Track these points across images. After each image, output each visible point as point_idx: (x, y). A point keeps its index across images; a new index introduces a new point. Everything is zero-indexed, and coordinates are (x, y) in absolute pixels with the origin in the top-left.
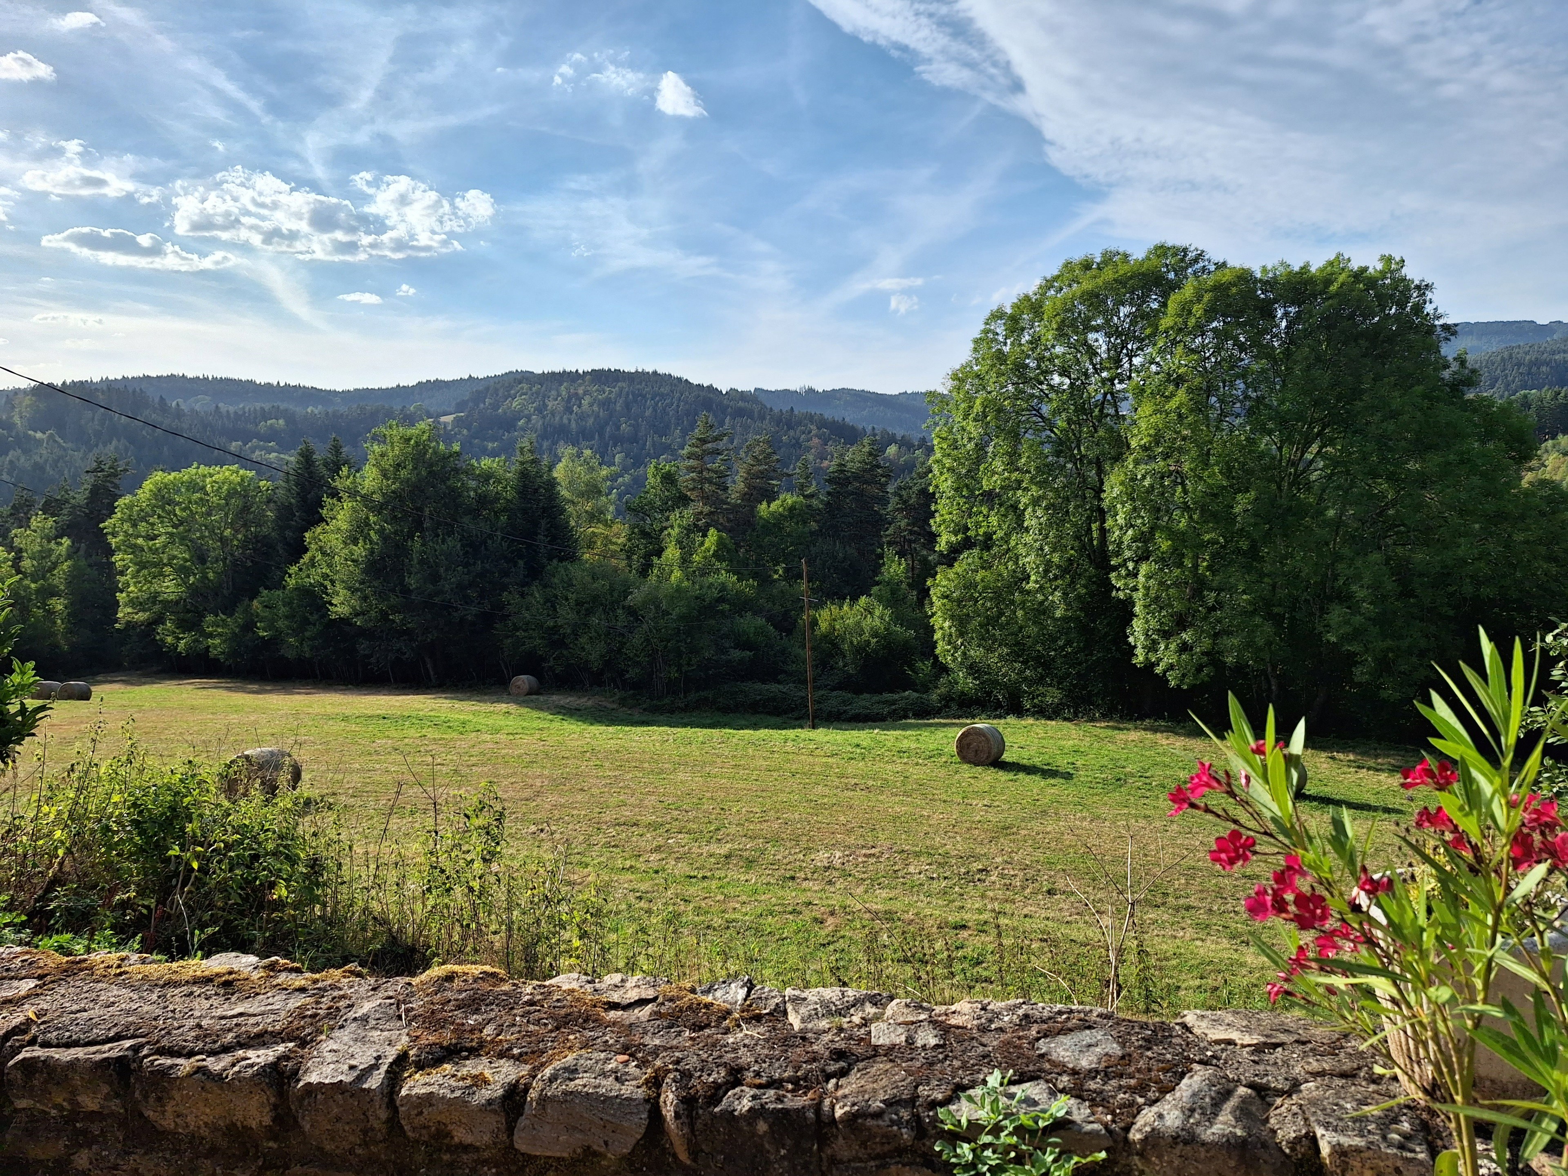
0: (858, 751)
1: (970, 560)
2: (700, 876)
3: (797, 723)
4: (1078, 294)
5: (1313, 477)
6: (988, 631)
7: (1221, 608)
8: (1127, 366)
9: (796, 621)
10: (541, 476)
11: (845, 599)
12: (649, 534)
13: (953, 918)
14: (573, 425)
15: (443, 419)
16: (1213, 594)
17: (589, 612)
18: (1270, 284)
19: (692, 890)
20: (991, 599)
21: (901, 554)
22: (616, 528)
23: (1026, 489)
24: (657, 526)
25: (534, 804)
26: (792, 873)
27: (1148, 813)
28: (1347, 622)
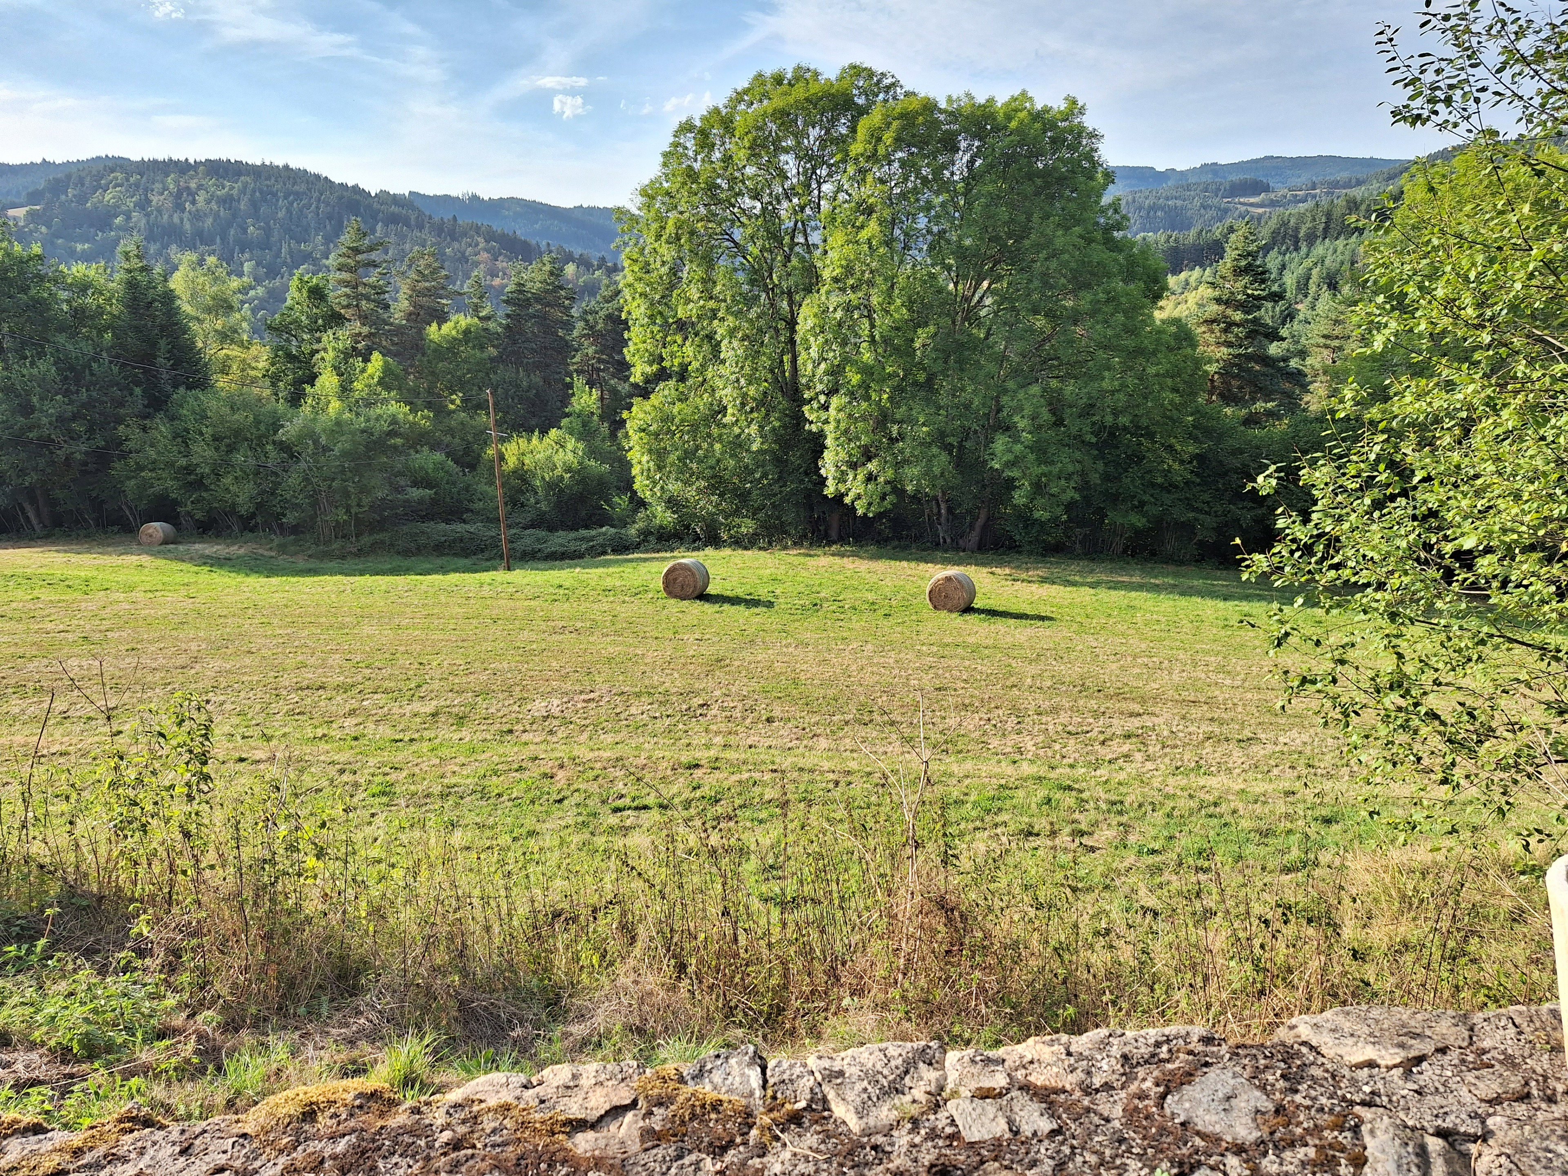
0: (562, 592)
1: (666, 392)
2: (407, 739)
3: (488, 564)
4: (770, 111)
5: (983, 313)
6: (685, 464)
7: (903, 439)
8: (816, 192)
9: (479, 455)
10: (155, 288)
11: (533, 432)
12: (295, 357)
13: (686, 757)
14: (187, 226)
15: (11, 212)
16: (896, 427)
17: (231, 449)
18: (953, 116)
19: (401, 756)
20: (688, 432)
21: (591, 384)
22: (254, 351)
23: (722, 319)
24: (306, 348)
25: (193, 671)
26: (508, 727)
27: (845, 634)
28: (1010, 451)
